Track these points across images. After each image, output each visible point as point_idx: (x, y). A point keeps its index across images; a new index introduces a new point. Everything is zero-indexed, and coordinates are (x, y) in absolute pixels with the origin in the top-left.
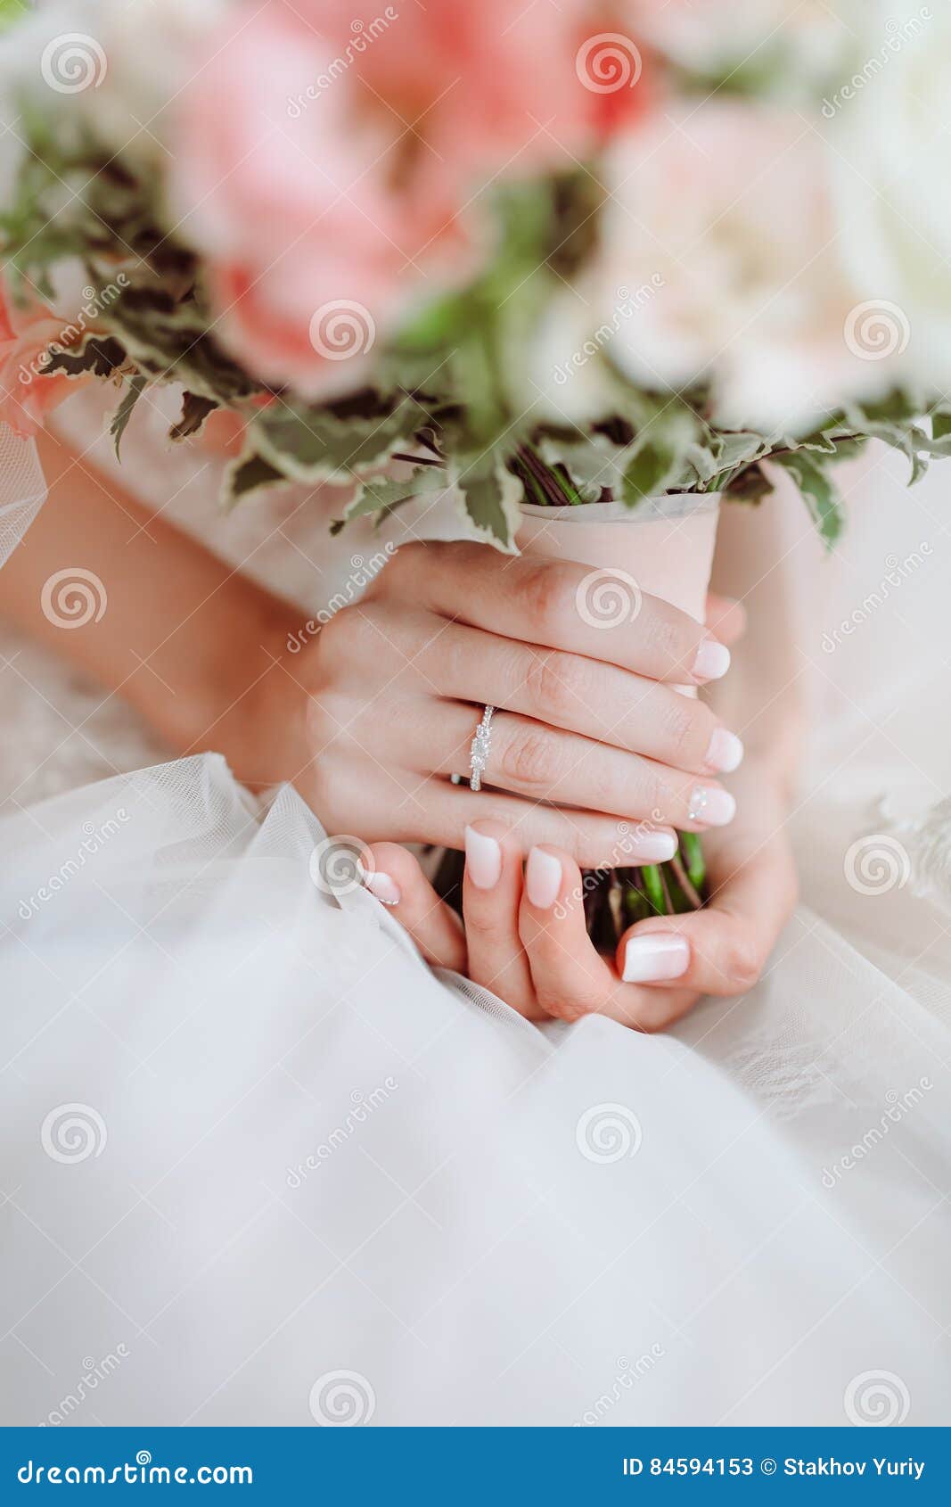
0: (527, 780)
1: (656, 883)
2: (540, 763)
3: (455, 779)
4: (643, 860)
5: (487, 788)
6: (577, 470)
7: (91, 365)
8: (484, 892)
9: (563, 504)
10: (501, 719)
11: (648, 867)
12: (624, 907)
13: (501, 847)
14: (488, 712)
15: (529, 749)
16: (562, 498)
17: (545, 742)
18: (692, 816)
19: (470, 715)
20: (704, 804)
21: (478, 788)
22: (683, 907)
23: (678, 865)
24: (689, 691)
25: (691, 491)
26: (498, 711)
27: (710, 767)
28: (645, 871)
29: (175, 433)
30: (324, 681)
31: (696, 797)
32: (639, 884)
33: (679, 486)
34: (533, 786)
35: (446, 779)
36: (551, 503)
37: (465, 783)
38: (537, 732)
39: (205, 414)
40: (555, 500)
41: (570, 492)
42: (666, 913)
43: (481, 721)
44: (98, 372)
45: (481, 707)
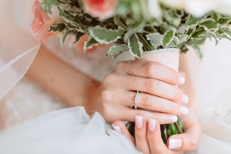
0: (146, 105)
1: (173, 128)
2: (149, 102)
3: (131, 107)
4: (171, 122)
5: (138, 108)
6: (153, 42)
7: (58, 29)
8: (139, 129)
9: (150, 50)
10: (140, 93)
11: (171, 124)
12: (167, 134)
13: (143, 119)
14: (138, 92)
15: (147, 99)
16: (150, 49)
17: (150, 97)
18: (180, 112)
19: (134, 93)
20: (182, 109)
21: (136, 108)
22: (179, 133)
23: (177, 124)
24: (177, 87)
25: (174, 47)
26: (139, 92)
27: (182, 102)
28: (171, 125)
29: (74, 43)
30: (104, 89)
31: (180, 109)
32: (170, 128)
33: (172, 46)
34: (148, 107)
35: (130, 107)
36: (148, 50)
37: (133, 108)
38: (148, 95)
39: (80, 37)
40: (149, 50)
41: (151, 48)
42: (176, 134)
43: (136, 94)
44: (59, 31)
45: (136, 91)
